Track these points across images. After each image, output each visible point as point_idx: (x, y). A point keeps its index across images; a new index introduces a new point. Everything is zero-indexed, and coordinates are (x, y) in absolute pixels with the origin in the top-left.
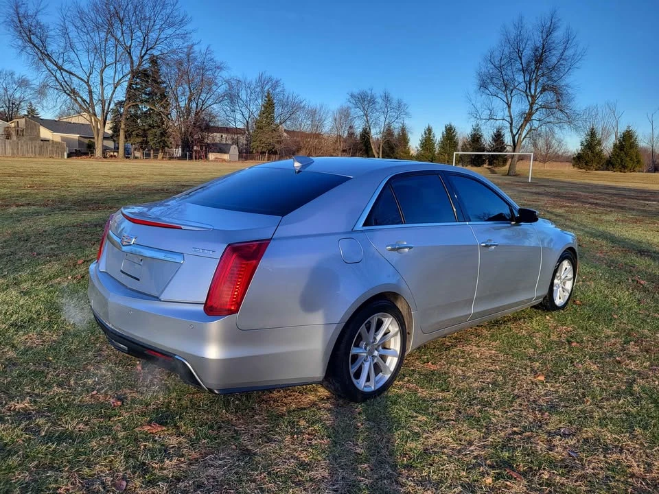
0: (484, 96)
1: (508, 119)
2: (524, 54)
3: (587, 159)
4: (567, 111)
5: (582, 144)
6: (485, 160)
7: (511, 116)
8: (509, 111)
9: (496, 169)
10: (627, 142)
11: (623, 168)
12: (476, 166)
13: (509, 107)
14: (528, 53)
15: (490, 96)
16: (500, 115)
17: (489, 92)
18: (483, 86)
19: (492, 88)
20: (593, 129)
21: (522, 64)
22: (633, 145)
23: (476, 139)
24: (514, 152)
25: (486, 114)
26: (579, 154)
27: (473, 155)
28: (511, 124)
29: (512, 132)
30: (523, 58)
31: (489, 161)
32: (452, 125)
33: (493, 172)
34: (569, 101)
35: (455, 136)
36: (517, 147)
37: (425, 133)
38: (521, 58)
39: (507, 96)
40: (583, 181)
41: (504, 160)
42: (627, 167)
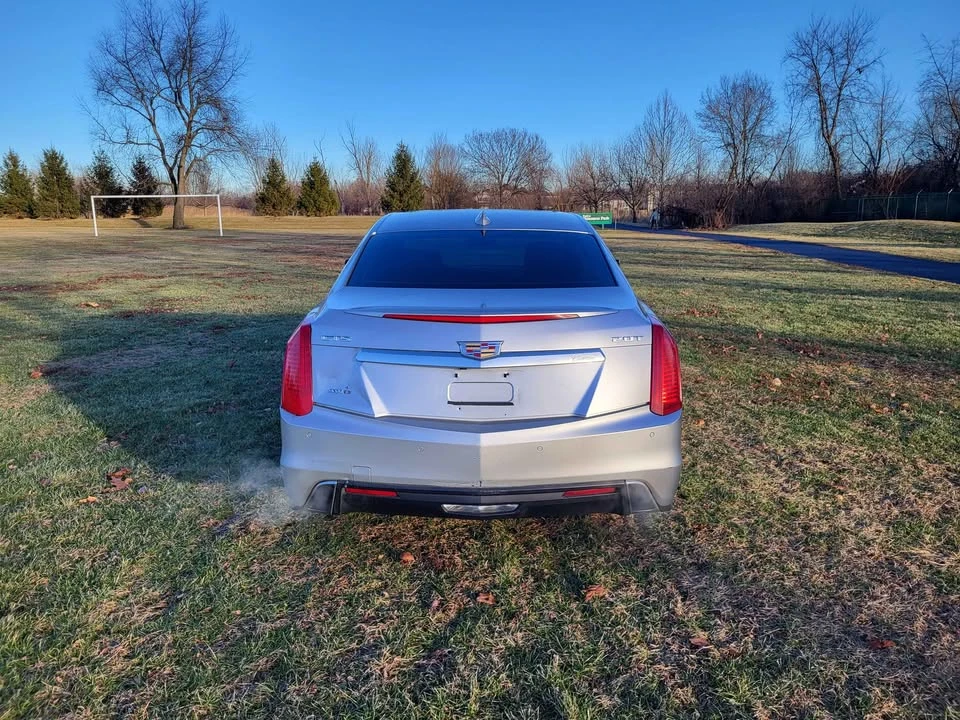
0: (109, 106)
1: (157, 143)
2: (162, 46)
3: (274, 200)
4: (238, 135)
5: (264, 181)
6: (125, 208)
7: (159, 140)
8: (156, 132)
9: (150, 220)
10: (316, 178)
11: (318, 211)
12: (113, 216)
13: (154, 125)
14: (167, 46)
15: (121, 108)
16: (142, 137)
17: (115, 100)
18: (103, 88)
19: (121, 95)
20: (273, 160)
21: (161, 60)
22: (324, 181)
23: (103, 174)
24: (176, 194)
25: (119, 134)
26: (262, 194)
27: (104, 199)
28: (163, 151)
29: (165, 163)
30: (162, 53)
31: (134, 208)
32: (57, 151)
33: (146, 225)
34: (238, 120)
35: (64, 169)
36: (180, 186)
37: (7, 165)
38: (159, 52)
39: (147, 107)
40: (273, 231)
41: (159, 206)
42: (322, 210)
